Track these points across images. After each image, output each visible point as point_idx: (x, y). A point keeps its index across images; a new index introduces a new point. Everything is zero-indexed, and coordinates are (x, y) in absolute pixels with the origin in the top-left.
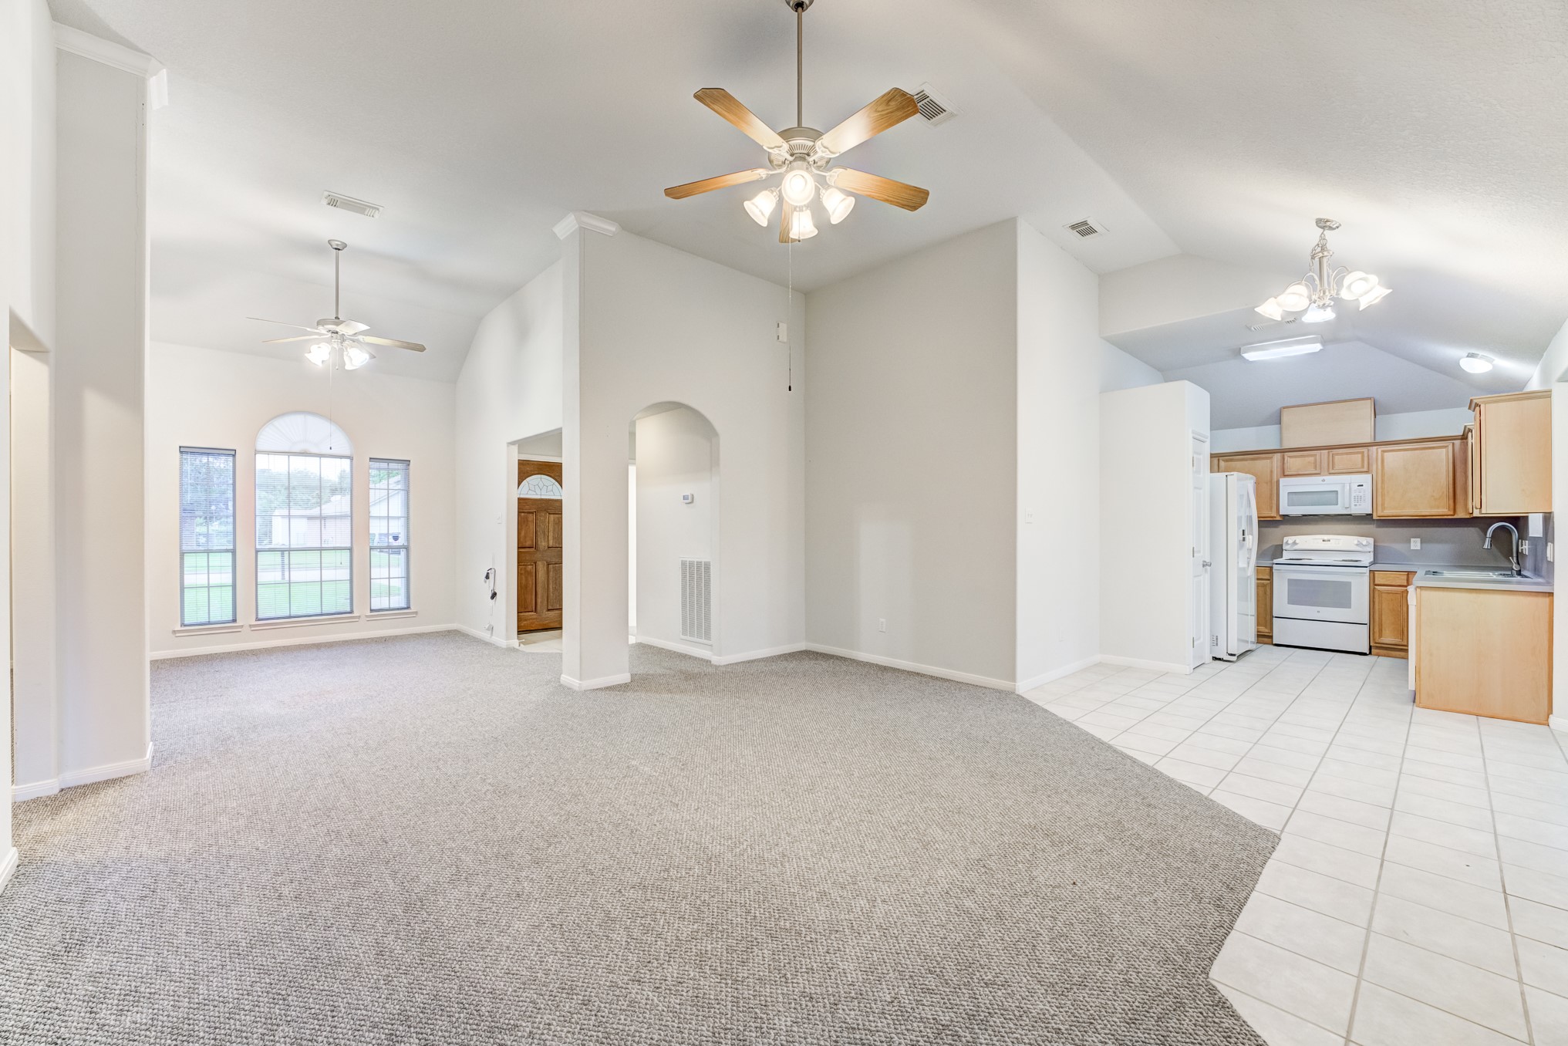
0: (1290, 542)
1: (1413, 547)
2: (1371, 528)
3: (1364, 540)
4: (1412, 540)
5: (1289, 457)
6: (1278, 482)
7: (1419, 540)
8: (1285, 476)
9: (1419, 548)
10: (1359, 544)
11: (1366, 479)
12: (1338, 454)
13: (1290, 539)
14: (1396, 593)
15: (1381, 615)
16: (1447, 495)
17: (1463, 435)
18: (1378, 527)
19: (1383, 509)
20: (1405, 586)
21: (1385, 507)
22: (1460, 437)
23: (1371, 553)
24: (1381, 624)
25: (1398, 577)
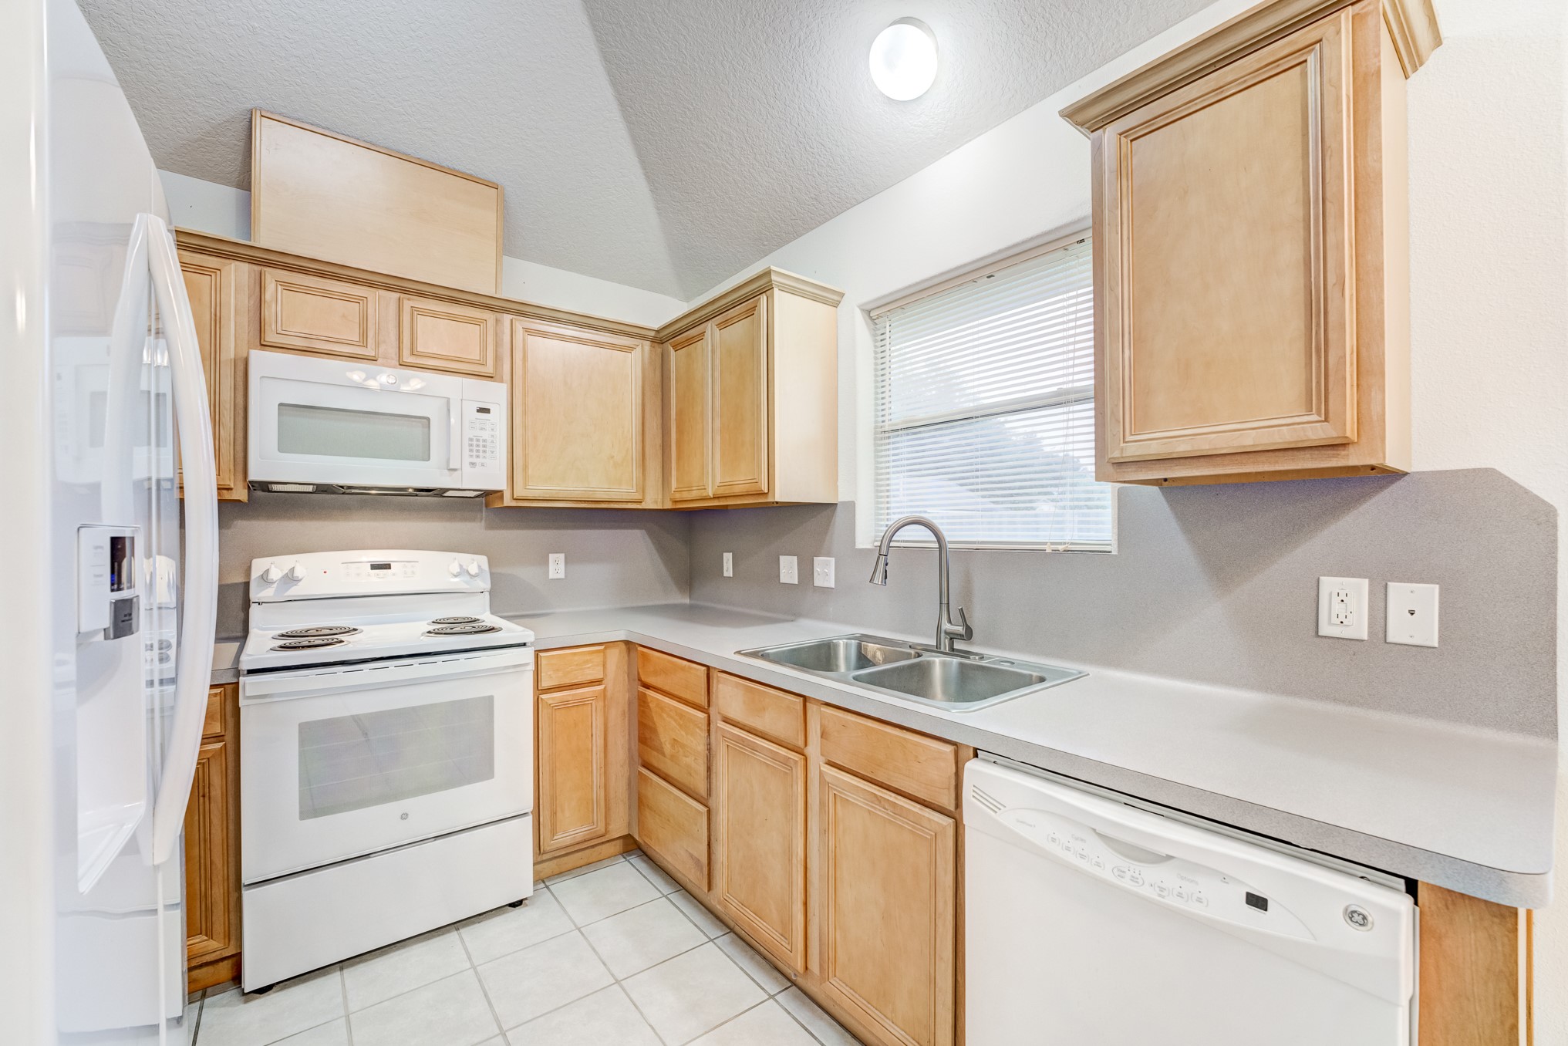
0: (275, 574)
1: (552, 575)
2: (474, 529)
3: (454, 561)
4: (551, 556)
5: (282, 283)
6: (243, 369)
7: (562, 556)
8: (264, 346)
9: (563, 577)
10: (463, 572)
11: (496, 394)
12: (424, 313)
13: (275, 566)
14: (582, 703)
15: (553, 773)
16: (634, 456)
17: (658, 332)
18: (490, 526)
19: (526, 479)
20: (599, 682)
21: (530, 472)
22: (652, 334)
23: (487, 595)
24: (553, 798)
25: (587, 662)
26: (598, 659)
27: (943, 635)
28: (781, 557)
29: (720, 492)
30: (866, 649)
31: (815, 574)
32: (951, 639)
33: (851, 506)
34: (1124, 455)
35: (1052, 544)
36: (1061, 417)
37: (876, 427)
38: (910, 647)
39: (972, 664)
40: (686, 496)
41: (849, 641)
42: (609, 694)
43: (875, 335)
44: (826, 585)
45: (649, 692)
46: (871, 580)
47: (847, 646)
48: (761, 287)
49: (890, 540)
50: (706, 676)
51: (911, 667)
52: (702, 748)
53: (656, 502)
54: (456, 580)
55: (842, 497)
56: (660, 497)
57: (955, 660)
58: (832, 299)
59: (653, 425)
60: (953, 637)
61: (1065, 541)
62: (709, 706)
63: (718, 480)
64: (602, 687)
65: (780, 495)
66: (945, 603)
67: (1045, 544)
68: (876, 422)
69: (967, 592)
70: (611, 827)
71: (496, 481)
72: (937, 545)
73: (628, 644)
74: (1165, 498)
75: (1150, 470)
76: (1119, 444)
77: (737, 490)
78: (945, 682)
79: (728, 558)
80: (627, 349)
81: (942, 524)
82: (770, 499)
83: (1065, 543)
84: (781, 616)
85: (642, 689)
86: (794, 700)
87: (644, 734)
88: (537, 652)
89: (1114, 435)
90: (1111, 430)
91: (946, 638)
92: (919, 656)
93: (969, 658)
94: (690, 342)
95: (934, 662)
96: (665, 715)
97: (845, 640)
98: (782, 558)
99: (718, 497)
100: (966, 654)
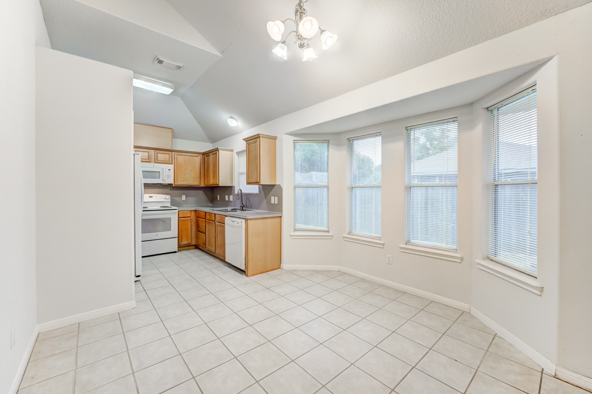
1: (183, 199)
2: (168, 190)
3: (164, 196)
4: (183, 196)
7: (185, 196)
9: (185, 199)
10: (165, 198)
11: (171, 167)
12: (158, 153)
14: (187, 220)
15: (181, 232)
16: (198, 177)
18: (171, 190)
19: (177, 181)
20: (190, 217)
21: (178, 180)
22: (202, 154)
23: (170, 203)
24: (181, 236)
25: (187, 213)
26: (190, 213)
28: (226, 195)
29: (213, 184)
31: (229, 199)
32: (242, 207)
33: (234, 186)
38: (238, 209)
40: (208, 184)
42: (192, 219)
44: (231, 200)
46: (237, 199)
48: (217, 150)
49: (238, 193)
50: (205, 214)
52: (205, 225)
54: (164, 200)
56: (204, 184)
58: (232, 151)
59: (202, 171)
62: (205, 218)
63: (212, 182)
65: (220, 185)
69: (247, 200)
70: (192, 243)
71: (172, 182)
72: (241, 193)
73: (195, 211)
79: (218, 196)
84: (222, 206)
85: (197, 218)
86: (214, 214)
87: (198, 225)
88: (179, 211)
94: (208, 155)
96: (200, 221)
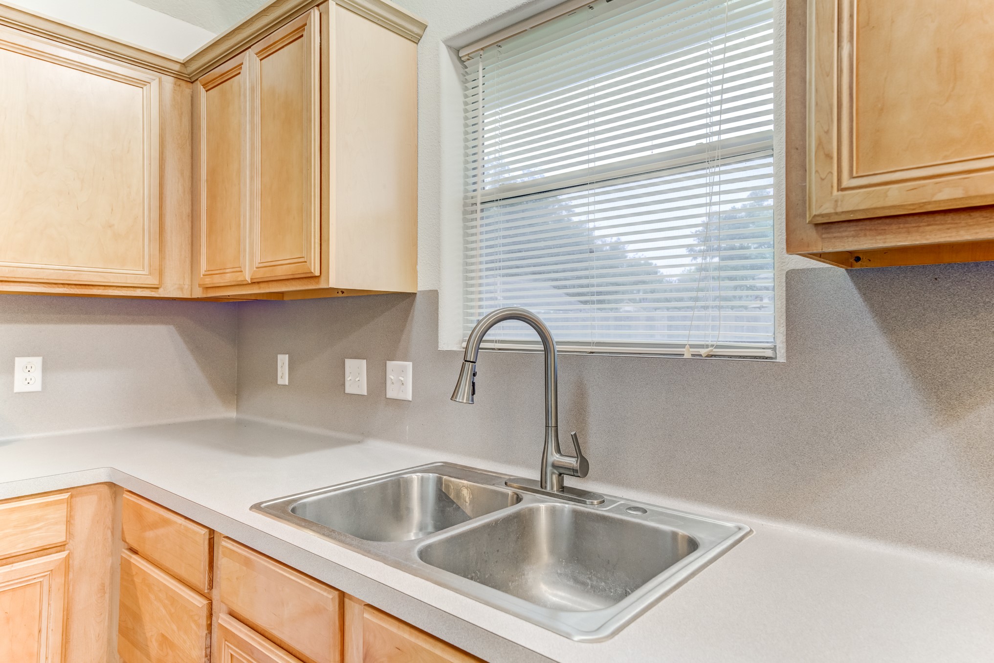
1: (19, 387)
4: (22, 360)
7: (37, 361)
9: (39, 388)
14: (24, 583)
16: (146, 227)
17: (184, 64)
20: (58, 547)
22: (177, 67)
25: (36, 520)
26: (61, 513)
27: (549, 469)
28: (347, 360)
30: (447, 486)
31: (388, 383)
32: (560, 474)
33: (433, 296)
34: (839, 210)
35: (692, 346)
36: (702, 181)
37: (466, 198)
38: (506, 483)
39: (589, 514)
40: (218, 280)
41: (426, 475)
42: (76, 562)
43: (466, 81)
44: (401, 396)
45: (135, 559)
46: (454, 396)
47: (422, 481)
49: (481, 340)
50: (207, 542)
51: (508, 520)
52: (198, 654)
53: (181, 289)
55: (422, 285)
56: (188, 282)
57: (567, 507)
58: (413, 31)
59: (176, 188)
60: (562, 471)
61: (707, 343)
62: (211, 587)
63: (257, 259)
64: (63, 555)
65: (337, 279)
66: (551, 427)
67: (683, 346)
68: (466, 191)
69: (580, 410)
72: (541, 347)
73: (112, 486)
74: (856, 284)
75: (880, 234)
76: (831, 193)
77: (280, 272)
78: (554, 536)
79: (283, 360)
80: (140, 84)
81: (549, 320)
82: (323, 285)
83: (707, 346)
84: (345, 436)
85: (127, 554)
86: (325, 594)
89: (822, 179)
90: (817, 172)
91: (553, 473)
92: (519, 499)
93: (585, 503)
94: (226, 78)
95: (538, 509)
96: (152, 597)
97: (420, 474)
98: (349, 363)
99: (258, 283)
100: (580, 495)
